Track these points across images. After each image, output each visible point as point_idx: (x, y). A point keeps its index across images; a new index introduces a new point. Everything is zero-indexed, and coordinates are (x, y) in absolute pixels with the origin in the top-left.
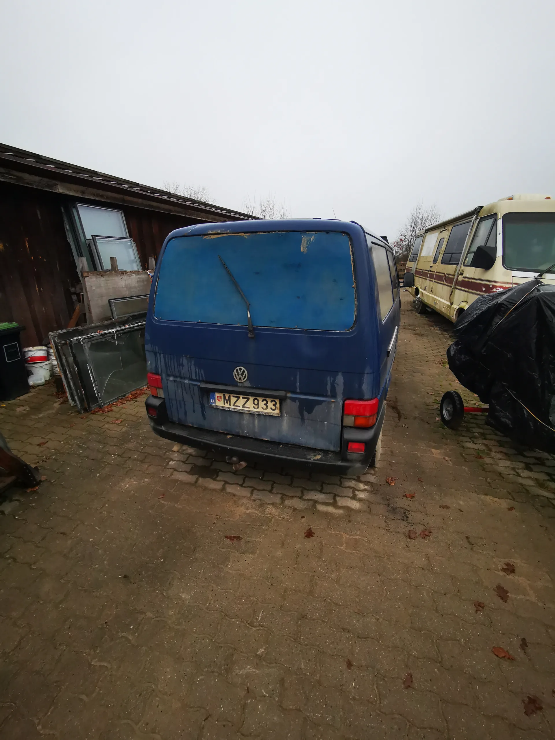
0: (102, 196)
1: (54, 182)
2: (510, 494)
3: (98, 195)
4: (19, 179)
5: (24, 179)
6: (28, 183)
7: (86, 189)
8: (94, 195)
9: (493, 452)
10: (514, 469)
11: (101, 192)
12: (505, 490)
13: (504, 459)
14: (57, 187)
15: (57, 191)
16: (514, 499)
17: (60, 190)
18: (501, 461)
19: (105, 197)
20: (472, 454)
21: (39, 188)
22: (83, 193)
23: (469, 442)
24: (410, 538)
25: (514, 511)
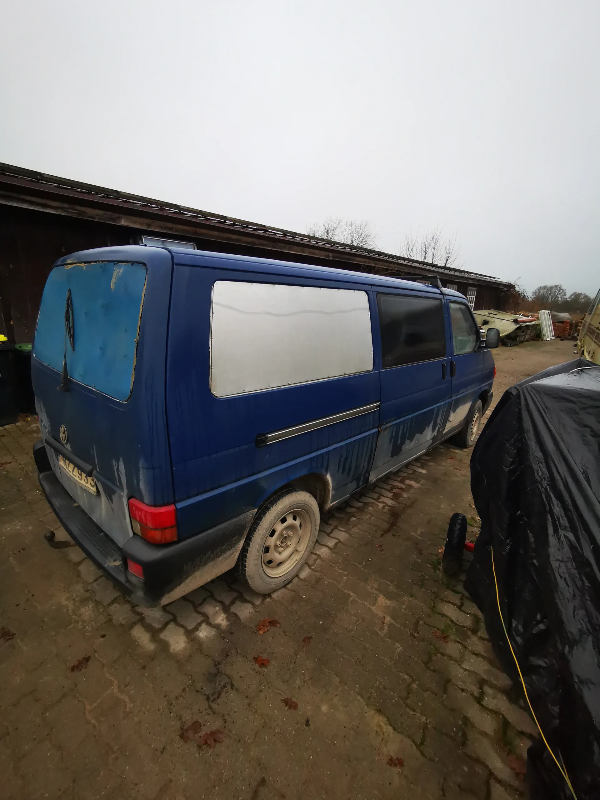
0: (171, 229)
1: (117, 215)
2: (424, 730)
3: (166, 228)
4: (81, 213)
5: (87, 213)
6: (90, 217)
7: (153, 222)
8: (162, 228)
9: (476, 636)
10: (482, 683)
11: (170, 225)
12: (423, 719)
13: (483, 657)
14: (121, 220)
15: (120, 224)
16: (419, 746)
17: (124, 222)
18: (473, 658)
19: (174, 229)
20: (435, 627)
21: (101, 221)
22: (149, 225)
23: (453, 604)
24: (182, 736)
25: (396, 770)
